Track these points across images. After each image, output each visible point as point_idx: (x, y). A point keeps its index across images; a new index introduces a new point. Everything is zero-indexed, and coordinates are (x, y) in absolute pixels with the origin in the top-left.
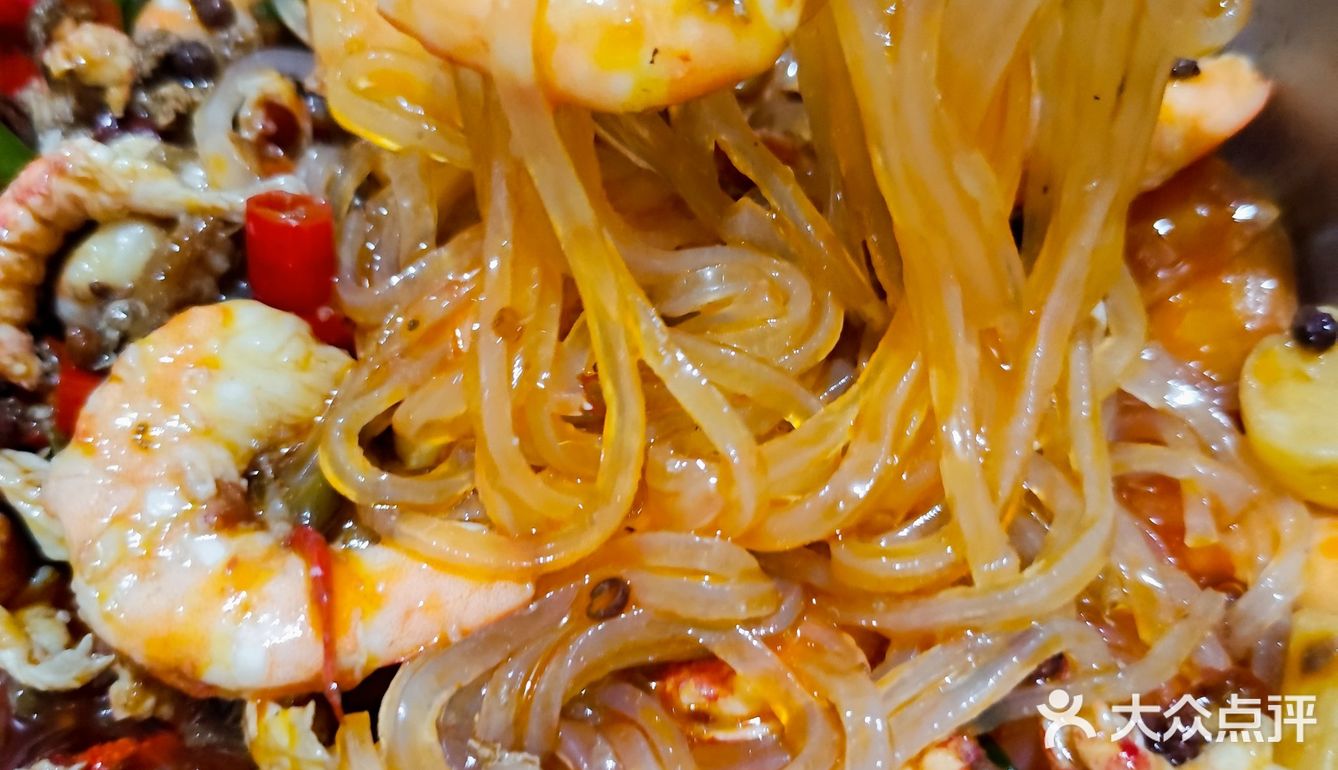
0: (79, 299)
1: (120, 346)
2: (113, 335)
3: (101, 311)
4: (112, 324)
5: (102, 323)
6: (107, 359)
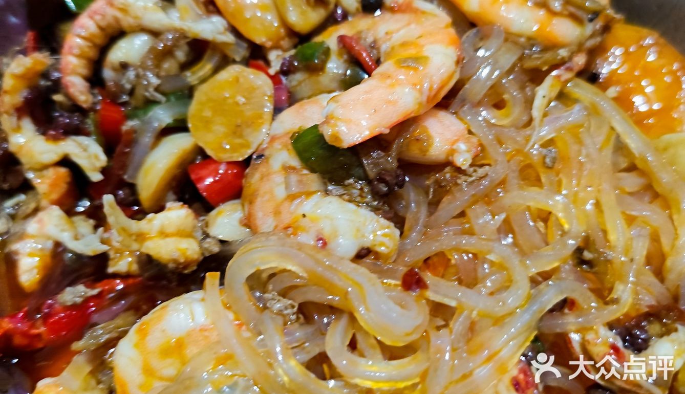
0: (114, 69)
1: (131, 93)
2: (128, 86)
3: (124, 74)
4: (129, 81)
5: (124, 82)
6: (125, 98)
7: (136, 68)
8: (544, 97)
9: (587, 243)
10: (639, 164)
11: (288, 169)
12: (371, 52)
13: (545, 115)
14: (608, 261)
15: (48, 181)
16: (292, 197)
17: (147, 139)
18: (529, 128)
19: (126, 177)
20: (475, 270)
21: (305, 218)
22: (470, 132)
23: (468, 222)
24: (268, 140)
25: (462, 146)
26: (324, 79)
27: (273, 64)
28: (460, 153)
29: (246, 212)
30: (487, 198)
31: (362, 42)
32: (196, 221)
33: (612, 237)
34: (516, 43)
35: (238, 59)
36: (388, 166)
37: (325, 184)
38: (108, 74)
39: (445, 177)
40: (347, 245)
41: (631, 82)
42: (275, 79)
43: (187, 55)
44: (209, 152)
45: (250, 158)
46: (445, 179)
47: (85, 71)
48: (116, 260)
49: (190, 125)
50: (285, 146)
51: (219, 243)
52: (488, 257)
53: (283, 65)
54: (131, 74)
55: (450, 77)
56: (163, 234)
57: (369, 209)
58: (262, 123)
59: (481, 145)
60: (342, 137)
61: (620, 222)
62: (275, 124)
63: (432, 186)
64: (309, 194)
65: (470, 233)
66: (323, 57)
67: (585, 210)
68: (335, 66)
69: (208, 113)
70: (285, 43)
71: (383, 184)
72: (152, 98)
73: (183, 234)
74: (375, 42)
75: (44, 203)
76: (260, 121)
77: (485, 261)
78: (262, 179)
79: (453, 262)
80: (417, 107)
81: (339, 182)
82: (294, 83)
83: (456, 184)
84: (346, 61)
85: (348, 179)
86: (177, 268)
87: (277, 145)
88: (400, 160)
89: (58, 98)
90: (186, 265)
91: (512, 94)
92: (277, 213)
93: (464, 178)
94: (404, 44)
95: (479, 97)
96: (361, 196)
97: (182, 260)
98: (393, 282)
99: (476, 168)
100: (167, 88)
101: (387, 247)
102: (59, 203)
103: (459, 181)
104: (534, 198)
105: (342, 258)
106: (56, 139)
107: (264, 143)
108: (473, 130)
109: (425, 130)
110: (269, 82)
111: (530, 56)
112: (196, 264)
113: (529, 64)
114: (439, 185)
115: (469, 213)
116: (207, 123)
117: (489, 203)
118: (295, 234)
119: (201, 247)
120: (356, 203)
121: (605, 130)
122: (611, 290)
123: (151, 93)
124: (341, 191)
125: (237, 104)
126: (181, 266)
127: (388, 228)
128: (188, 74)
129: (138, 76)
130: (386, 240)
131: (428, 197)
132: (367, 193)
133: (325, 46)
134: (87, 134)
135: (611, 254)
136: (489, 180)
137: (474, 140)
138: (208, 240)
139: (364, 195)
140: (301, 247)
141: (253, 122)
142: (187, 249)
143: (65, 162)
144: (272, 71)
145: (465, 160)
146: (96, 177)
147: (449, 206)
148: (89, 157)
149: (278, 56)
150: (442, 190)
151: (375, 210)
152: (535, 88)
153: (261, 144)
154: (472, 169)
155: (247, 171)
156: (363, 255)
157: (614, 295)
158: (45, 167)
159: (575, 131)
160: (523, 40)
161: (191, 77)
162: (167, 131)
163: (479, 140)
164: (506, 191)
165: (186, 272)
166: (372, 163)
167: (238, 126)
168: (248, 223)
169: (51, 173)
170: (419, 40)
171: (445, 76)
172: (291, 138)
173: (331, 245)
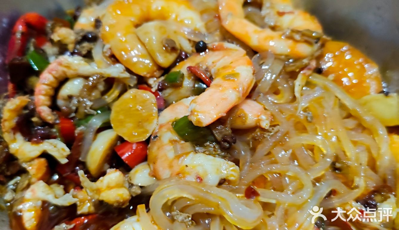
0: (64, 99)
1: (76, 111)
2: (74, 108)
3: (70, 102)
4: (74, 105)
5: (71, 105)
6: (73, 115)
7: (78, 97)
8: (299, 85)
9: (337, 159)
10: (353, 114)
11: (173, 142)
12: (207, 74)
13: (302, 95)
14: (348, 167)
15: (35, 167)
16: (178, 157)
17: (90, 136)
18: (295, 102)
19: (80, 159)
20: (281, 182)
21: (188, 167)
22: (265, 109)
23: (273, 157)
24: (157, 127)
25: (264, 117)
26: (183, 91)
27: (153, 86)
28: (263, 121)
29: (152, 169)
30: (281, 143)
31: (200, 69)
32: (125, 178)
33: (348, 154)
34: (280, 59)
35: (132, 85)
36: (227, 133)
37: (194, 147)
38: (60, 102)
39: (257, 134)
40: (213, 179)
41: (340, 71)
42: (156, 94)
43: (104, 87)
44: (126, 139)
45: (149, 138)
46: (258, 136)
47: (48, 103)
48: (81, 206)
49: (112, 125)
50: (169, 129)
51: (140, 188)
52: (287, 174)
53: (159, 86)
54: (75, 101)
55: (252, 82)
56: (109, 188)
57: (221, 157)
58: (153, 119)
59: (272, 115)
60: (202, 121)
61: (351, 145)
62: (160, 118)
63: (251, 140)
64: (187, 154)
65: (275, 162)
66: (181, 79)
67: (332, 142)
68: (188, 83)
69: (121, 117)
70: (157, 74)
71: (226, 143)
72: (89, 113)
73: (119, 186)
74: (207, 68)
75: (33, 180)
76: (152, 118)
77: (286, 176)
78: (159, 149)
79: (269, 179)
80: (238, 100)
81: (201, 145)
82: (166, 95)
83: (264, 137)
84: (193, 80)
85: (206, 143)
86: (119, 205)
87: (164, 129)
88: (232, 129)
89: (34, 119)
90: (123, 203)
91: (284, 86)
92: (171, 166)
93: (268, 133)
94: (224, 68)
95: (267, 90)
96: (215, 151)
97: (122, 201)
98: (240, 195)
99: (273, 128)
100: (96, 107)
101: (234, 177)
102: (42, 179)
103: (265, 136)
104: (305, 139)
105: (212, 186)
106: (37, 143)
107: (156, 129)
108: (266, 108)
109: (243, 111)
110: (153, 96)
111: (288, 65)
112: (128, 201)
113: (289, 69)
114: (254, 139)
115: (273, 152)
116: (122, 123)
117: (282, 145)
118: (184, 177)
119: (130, 192)
120: (213, 155)
121: (333, 98)
122: (353, 181)
123: (88, 111)
124: (203, 149)
125: (137, 110)
126: (121, 204)
127: (233, 166)
128: (106, 97)
129: (79, 102)
130: (233, 173)
131: (249, 146)
132: (218, 149)
133: (181, 73)
134: (55, 138)
135: (350, 163)
136: (280, 133)
137: (269, 113)
138: (134, 187)
139: (216, 150)
140: (188, 183)
141: (148, 119)
142: (123, 194)
143: (45, 155)
144: (153, 90)
145: (267, 125)
146: (64, 161)
147: (262, 149)
148: (58, 150)
149: (155, 81)
150: (257, 141)
151: (224, 157)
152: (294, 81)
153: (154, 130)
154: (271, 129)
155: (149, 145)
156: (222, 183)
157: (355, 184)
158: (33, 159)
159: (318, 101)
160: (283, 57)
161: (108, 98)
162: (101, 130)
163: (271, 113)
164: (289, 138)
165: (124, 207)
166: (219, 132)
167: (140, 122)
168: (154, 174)
169: (36, 162)
170: (231, 64)
171: (249, 82)
172: (172, 125)
173: (205, 180)
